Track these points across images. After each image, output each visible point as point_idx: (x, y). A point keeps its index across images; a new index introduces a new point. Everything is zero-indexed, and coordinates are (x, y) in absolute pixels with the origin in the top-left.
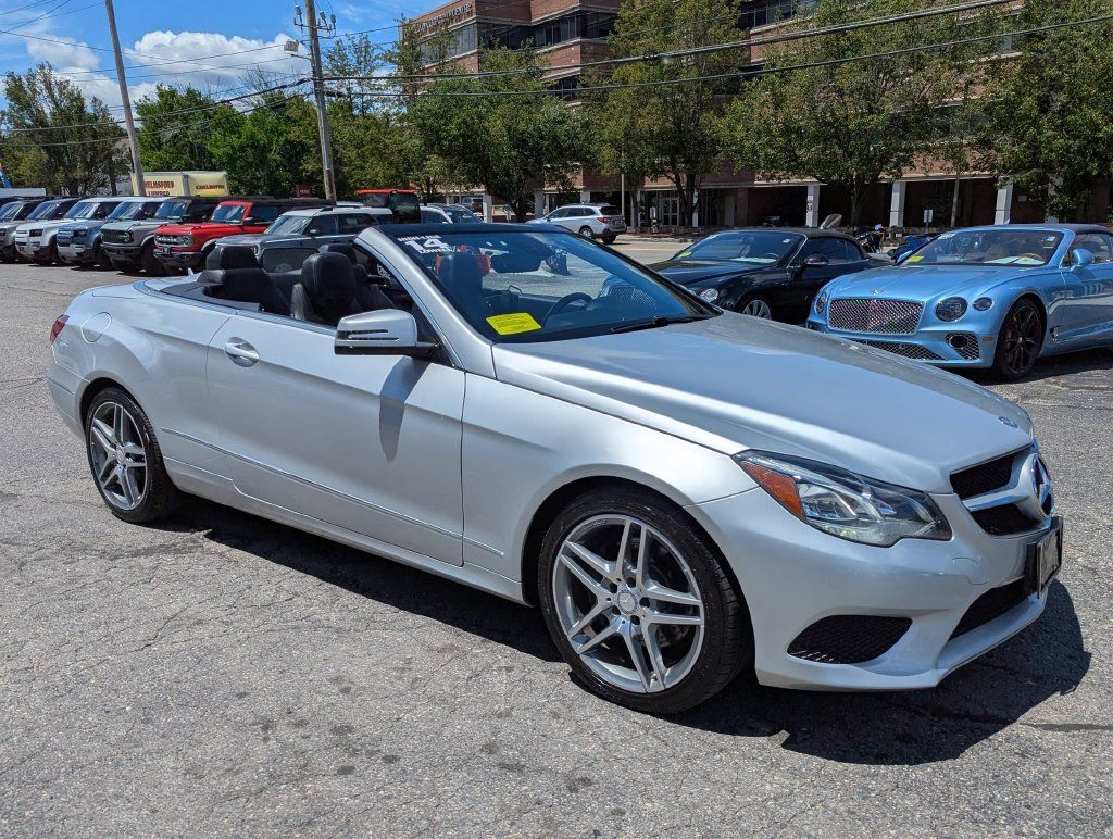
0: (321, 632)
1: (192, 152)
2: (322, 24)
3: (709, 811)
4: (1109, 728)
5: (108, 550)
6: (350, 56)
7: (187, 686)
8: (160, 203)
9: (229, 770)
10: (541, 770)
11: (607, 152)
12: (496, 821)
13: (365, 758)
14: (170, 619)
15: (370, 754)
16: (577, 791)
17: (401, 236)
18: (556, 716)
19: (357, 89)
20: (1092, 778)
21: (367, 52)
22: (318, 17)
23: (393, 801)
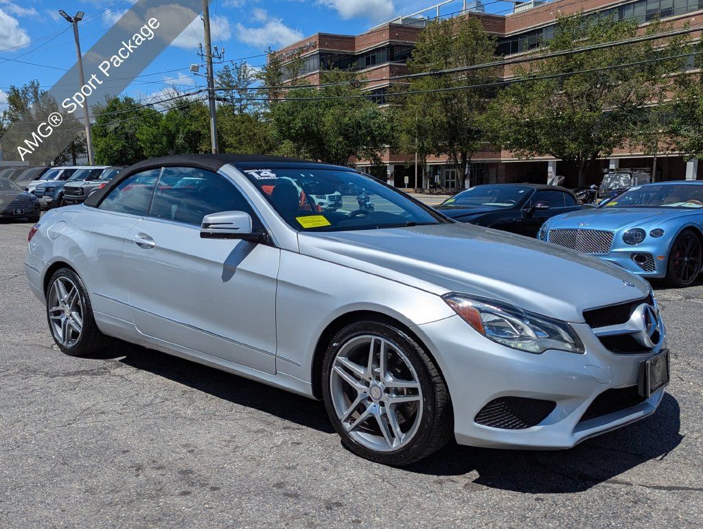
0: (180, 420)
1: (126, 138)
2: (216, 54)
3: (417, 524)
4: (700, 490)
5: (50, 372)
6: (233, 75)
7: (91, 446)
8: (103, 170)
9: (112, 491)
10: (310, 498)
11: (404, 138)
12: (277, 522)
13: (198, 487)
14: (84, 411)
15: (203, 485)
16: (331, 509)
17: (246, 170)
18: (325, 470)
19: (237, 96)
20: (681, 516)
21: (245, 72)
22: (213, 50)
23: (213, 510)
